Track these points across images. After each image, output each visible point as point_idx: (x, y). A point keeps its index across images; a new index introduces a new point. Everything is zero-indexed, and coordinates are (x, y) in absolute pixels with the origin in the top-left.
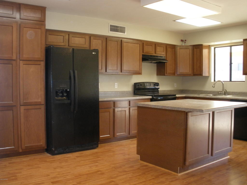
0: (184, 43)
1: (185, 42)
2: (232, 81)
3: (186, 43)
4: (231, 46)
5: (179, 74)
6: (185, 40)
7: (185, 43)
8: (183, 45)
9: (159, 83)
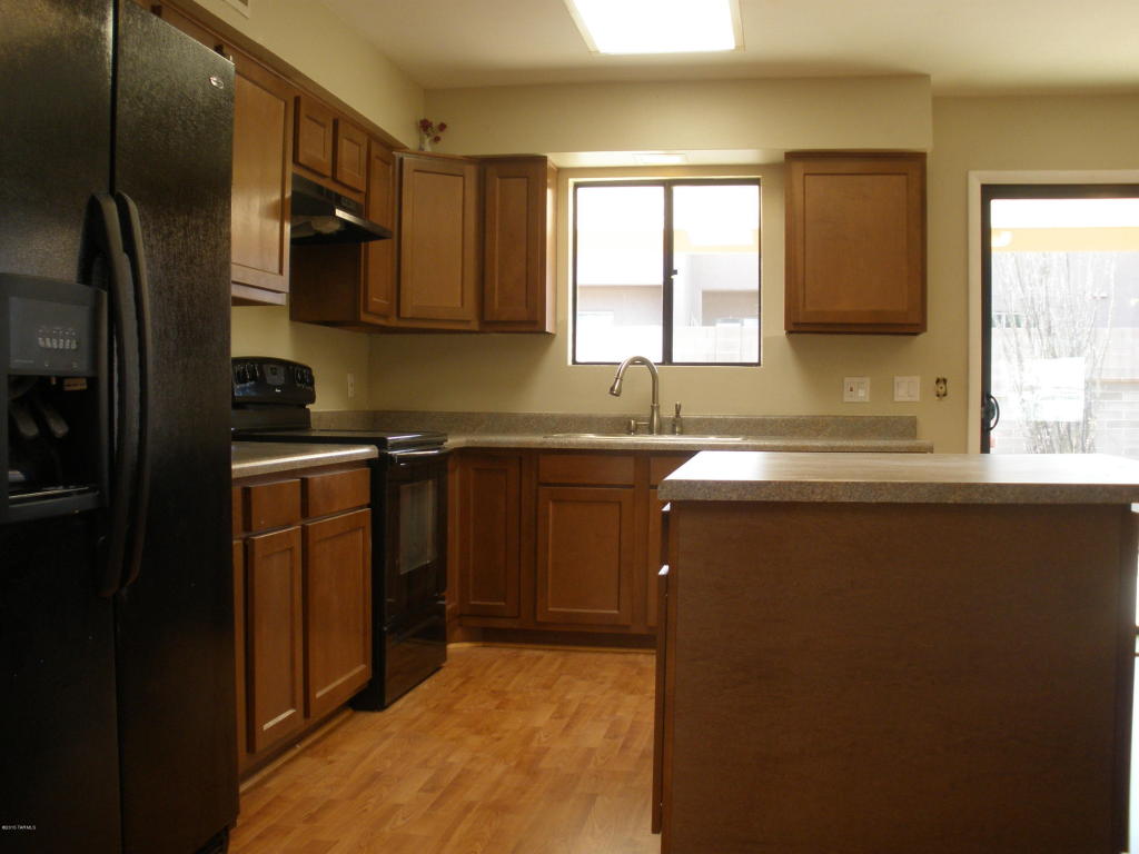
0: (430, 142)
1: (440, 134)
2: (674, 361)
3: (440, 143)
4: (668, 185)
5: (409, 316)
6: (442, 127)
7: (437, 139)
8: (428, 149)
9: (313, 368)
